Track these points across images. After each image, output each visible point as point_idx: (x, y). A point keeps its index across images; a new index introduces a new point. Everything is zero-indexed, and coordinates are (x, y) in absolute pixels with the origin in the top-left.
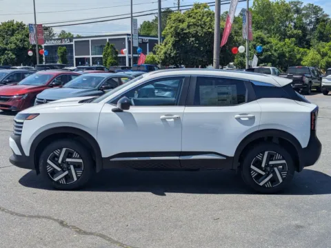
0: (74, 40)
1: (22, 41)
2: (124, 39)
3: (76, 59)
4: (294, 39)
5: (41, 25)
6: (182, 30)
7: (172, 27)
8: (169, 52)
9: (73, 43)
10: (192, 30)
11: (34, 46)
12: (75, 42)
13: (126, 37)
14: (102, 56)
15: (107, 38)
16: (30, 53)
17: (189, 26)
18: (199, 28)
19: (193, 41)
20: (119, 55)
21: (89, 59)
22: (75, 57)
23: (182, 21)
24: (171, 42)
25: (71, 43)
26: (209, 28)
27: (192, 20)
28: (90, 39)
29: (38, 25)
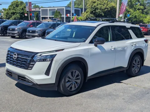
0: (41, 9)
1: (22, 9)
2: (64, 9)
3: (42, 17)
4: (141, 10)
5: (31, 2)
6: (95, 6)
7: (90, 5)
8: (88, 16)
9: (41, 10)
10: (99, 6)
11: (28, 12)
12: (42, 9)
13: (65, 8)
14: (54, 16)
15: (56, 8)
16: (26, 15)
17: (97, 5)
18: (102, 5)
19: (99, 12)
20: (62, 16)
21: (48, 17)
22: (41, 16)
23: (94, 2)
24: (89, 12)
25: (40, 10)
26: (107, 6)
27: (99, 2)
28: (48, 9)
29: (29, 3)
